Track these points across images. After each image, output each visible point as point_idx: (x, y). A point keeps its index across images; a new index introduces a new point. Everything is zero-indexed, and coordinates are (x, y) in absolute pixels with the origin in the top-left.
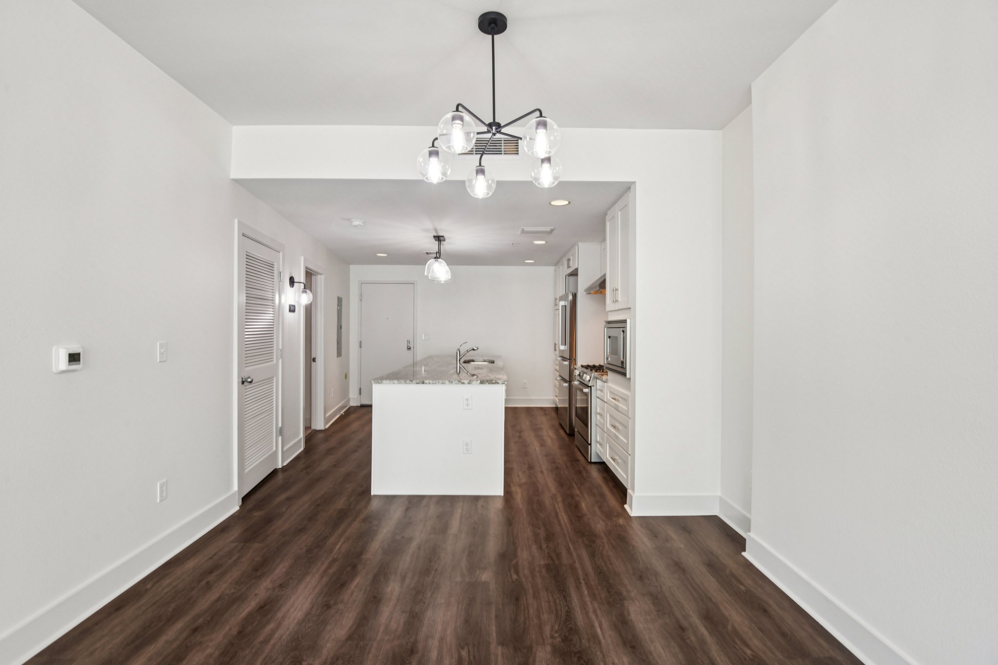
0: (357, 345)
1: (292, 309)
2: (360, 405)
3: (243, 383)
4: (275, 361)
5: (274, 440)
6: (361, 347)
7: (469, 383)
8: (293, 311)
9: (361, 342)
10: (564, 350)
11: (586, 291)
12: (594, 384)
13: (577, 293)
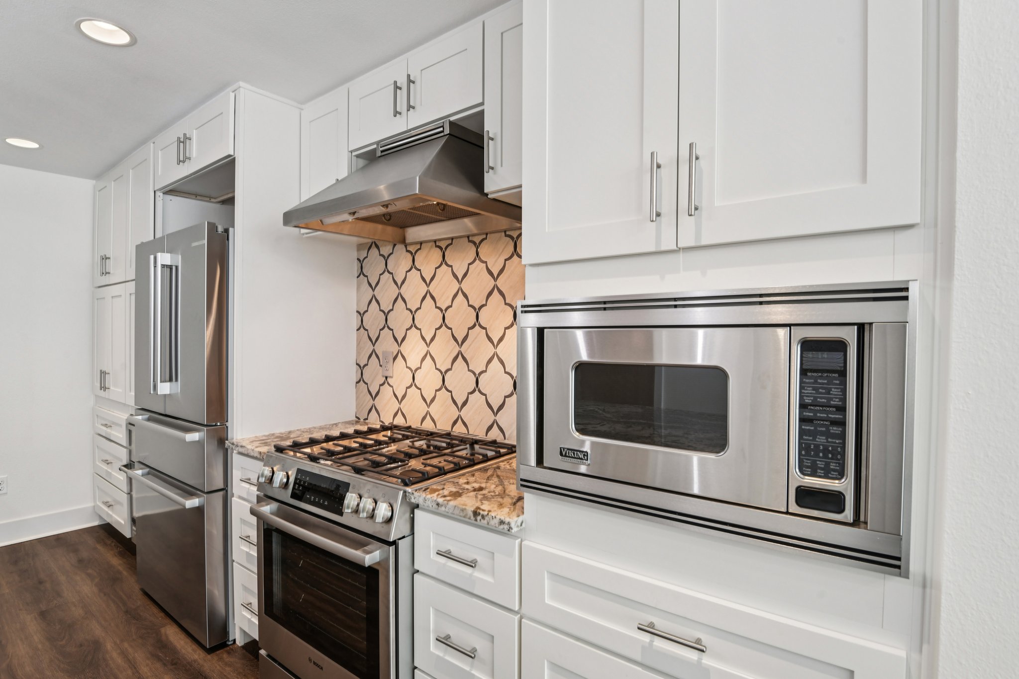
10: (170, 395)
11: (289, 218)
12: (406, 531)
13: (231, 230)
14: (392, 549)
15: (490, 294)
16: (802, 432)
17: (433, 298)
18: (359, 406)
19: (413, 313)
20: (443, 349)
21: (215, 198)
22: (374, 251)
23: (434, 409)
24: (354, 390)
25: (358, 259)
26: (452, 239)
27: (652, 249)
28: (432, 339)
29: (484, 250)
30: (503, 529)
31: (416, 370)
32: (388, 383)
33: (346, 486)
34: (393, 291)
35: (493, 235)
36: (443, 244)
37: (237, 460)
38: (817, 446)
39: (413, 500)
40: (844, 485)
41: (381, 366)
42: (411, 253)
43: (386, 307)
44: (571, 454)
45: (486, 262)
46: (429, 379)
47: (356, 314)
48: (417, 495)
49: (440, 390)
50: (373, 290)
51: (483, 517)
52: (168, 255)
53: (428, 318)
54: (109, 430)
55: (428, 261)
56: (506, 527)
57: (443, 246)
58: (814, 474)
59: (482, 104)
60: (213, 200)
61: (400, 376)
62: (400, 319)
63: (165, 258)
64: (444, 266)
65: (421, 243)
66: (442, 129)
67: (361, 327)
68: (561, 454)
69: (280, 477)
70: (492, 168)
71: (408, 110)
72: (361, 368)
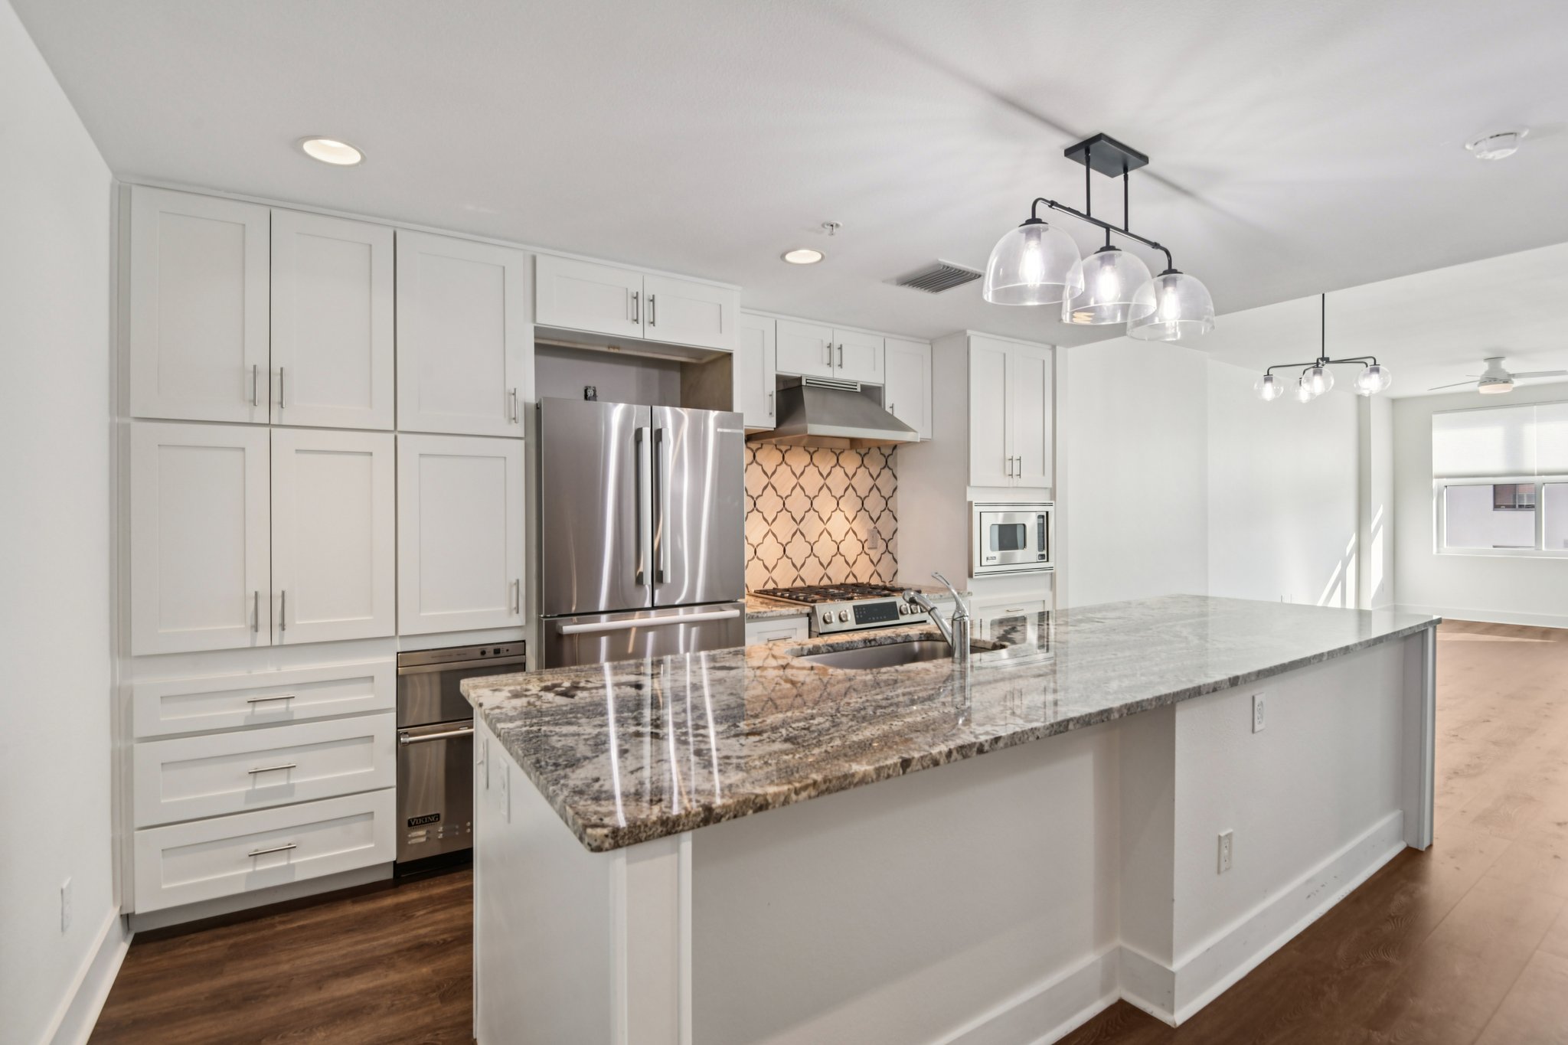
44: (991, 558)
66: (856, 387)
71: (836, 366)
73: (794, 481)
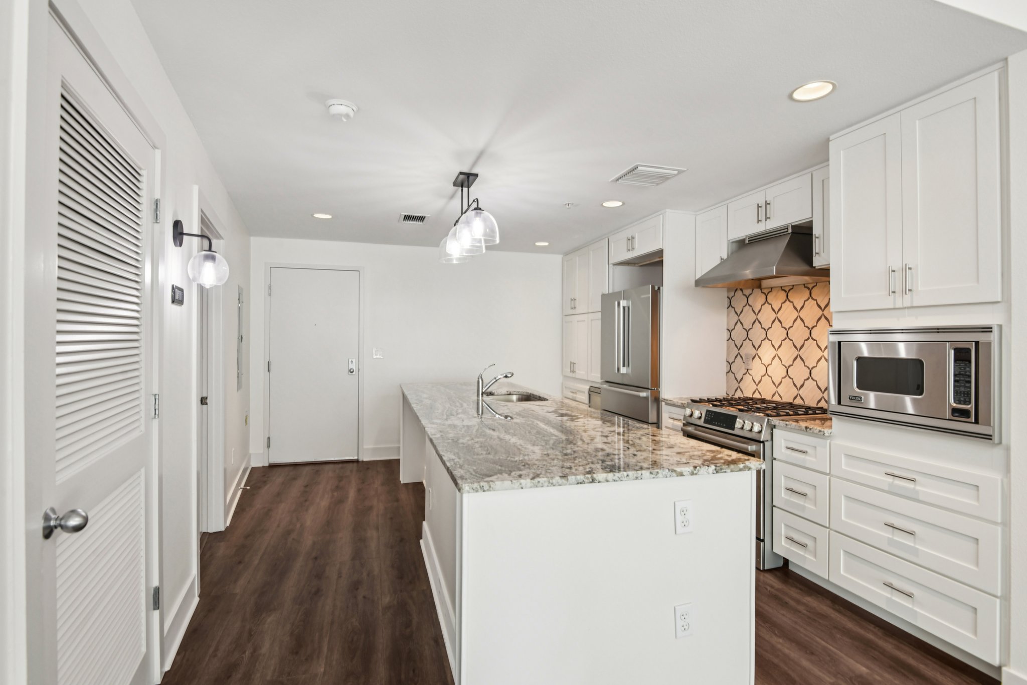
0: (263, 367)
1: (177, 298)
2: (268, 465)
3: (48, 533)
4: (143, 428)
5: (144, 621)
6: (269, 370)
7: (692, 474)
8: (181, 302)
9: (269, 363)
10: (626, 374)
11: (699, 283)
12: (769, 438)
13: (661, 288)
14: (762, 444)
15: (819, 319)
16: (955, 386)
17: (780, 321)
18: (728, 387)
19: (766, 331)
20: (788, 354)
21: (637, 264)
22: (739, 293)
23: (781, 390)
24: (725, 377)
25: (728, 297)
26: (793, 286)
27: (892, 306)
28: (780, 347)
29: (815, 292)
30: (821, 435)
31: (768, 365)
32: (749, 373)
33: (735, 417)
34: (752, 317)
35: (821, 284)
36: (787, 289)
37: (664, 408)
38: (961, 392)
39: (773, 423)
40: (971, 407)
41: (744, 363)
42: (765, 294)
43: (747, 327)
44: (854, 398)
45: (816, 300)
46: (777, 371)
47: (726, 330)
48: (775, 421)
49: (785, 377)
50: (739, 316)
51: (810, 429)
52: (625, 301)
53: (777, 333)
54: (575, 395)
55: (776, 300)
56: (822, 433)
57: (787, 291)
58: (960, 403)
59: (812, 217)
60: (636, 265)
61: (757, 368)
62: (757, 334)
63: (623, 303)
64: (787, 302)
65: (772, 288)
66: (787, 230)
67: (730, 338)
68: (850, 398)
69: (697, 414)
70: (818, 253)
71: (766, 220)
72: (730, 364)
73: (795, 314)
